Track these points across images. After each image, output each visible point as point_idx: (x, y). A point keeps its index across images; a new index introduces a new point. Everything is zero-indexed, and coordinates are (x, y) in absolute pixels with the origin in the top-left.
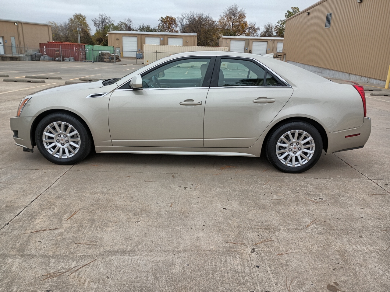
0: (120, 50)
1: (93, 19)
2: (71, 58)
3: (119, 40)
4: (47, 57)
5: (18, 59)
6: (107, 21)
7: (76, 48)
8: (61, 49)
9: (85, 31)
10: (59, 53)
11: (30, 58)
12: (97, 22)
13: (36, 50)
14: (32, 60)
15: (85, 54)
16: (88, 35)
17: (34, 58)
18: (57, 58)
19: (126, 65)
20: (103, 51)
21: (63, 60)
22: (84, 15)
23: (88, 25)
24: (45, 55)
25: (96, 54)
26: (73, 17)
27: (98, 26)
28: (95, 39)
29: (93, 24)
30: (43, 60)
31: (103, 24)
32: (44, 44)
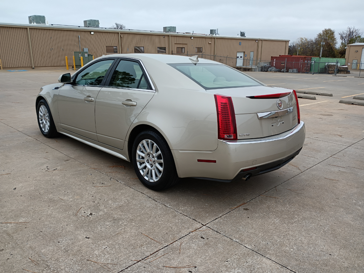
0: (357, 62)
1: (340, 33)
2: (295, 70)
3: (358, 52)
4: (274, 69)
5: (250, 70)
6: (354, 34)
7: (302, 61)
8: (286, 61)
9: (330, 45)
10: (284, 64)
11: (260, 68)
12: (344, 36)
13: (266, 63)
14: (262, 71)
15: (311, 66)
16: (331, 48)
17: (263, 69)
18: (283, 70)
19: (347, 77)
20: (331, 64)
21: (287, 71)
22: (333, 30)
23: (335, 39)
24: (274, 66)
25: (322, 66)
26: (322, 32)
27: (344, 39)
28: (337, 52)
29: (340, 38)
30: (270, 71)
31: (350, 37)
32: (275, 57)
